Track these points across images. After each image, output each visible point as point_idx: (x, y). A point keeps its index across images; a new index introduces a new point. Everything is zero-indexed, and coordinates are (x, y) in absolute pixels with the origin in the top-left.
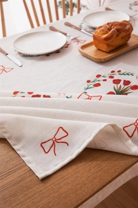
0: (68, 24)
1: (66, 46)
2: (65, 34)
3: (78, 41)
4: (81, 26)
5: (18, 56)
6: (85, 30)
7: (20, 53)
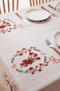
0: (50, 6)
1: (49, 18)
2: (49, 11)
3: (54, 16)
4: (56, 8)
5: (27, 20)
6: (58, 10)
7: (28, 19)
